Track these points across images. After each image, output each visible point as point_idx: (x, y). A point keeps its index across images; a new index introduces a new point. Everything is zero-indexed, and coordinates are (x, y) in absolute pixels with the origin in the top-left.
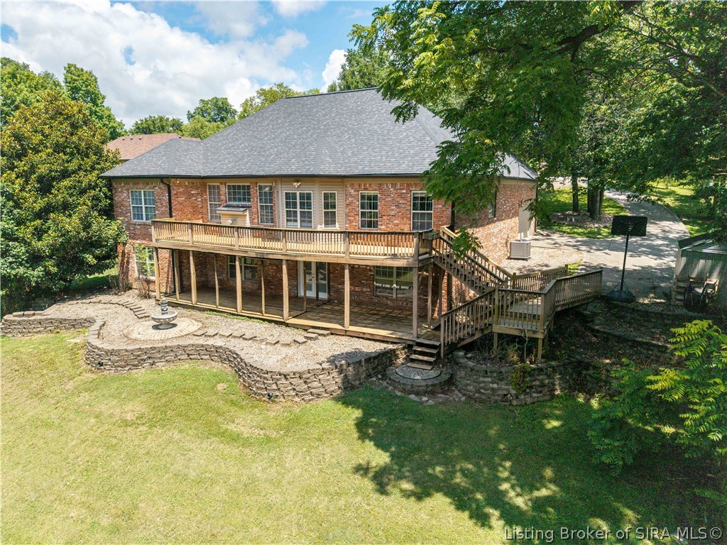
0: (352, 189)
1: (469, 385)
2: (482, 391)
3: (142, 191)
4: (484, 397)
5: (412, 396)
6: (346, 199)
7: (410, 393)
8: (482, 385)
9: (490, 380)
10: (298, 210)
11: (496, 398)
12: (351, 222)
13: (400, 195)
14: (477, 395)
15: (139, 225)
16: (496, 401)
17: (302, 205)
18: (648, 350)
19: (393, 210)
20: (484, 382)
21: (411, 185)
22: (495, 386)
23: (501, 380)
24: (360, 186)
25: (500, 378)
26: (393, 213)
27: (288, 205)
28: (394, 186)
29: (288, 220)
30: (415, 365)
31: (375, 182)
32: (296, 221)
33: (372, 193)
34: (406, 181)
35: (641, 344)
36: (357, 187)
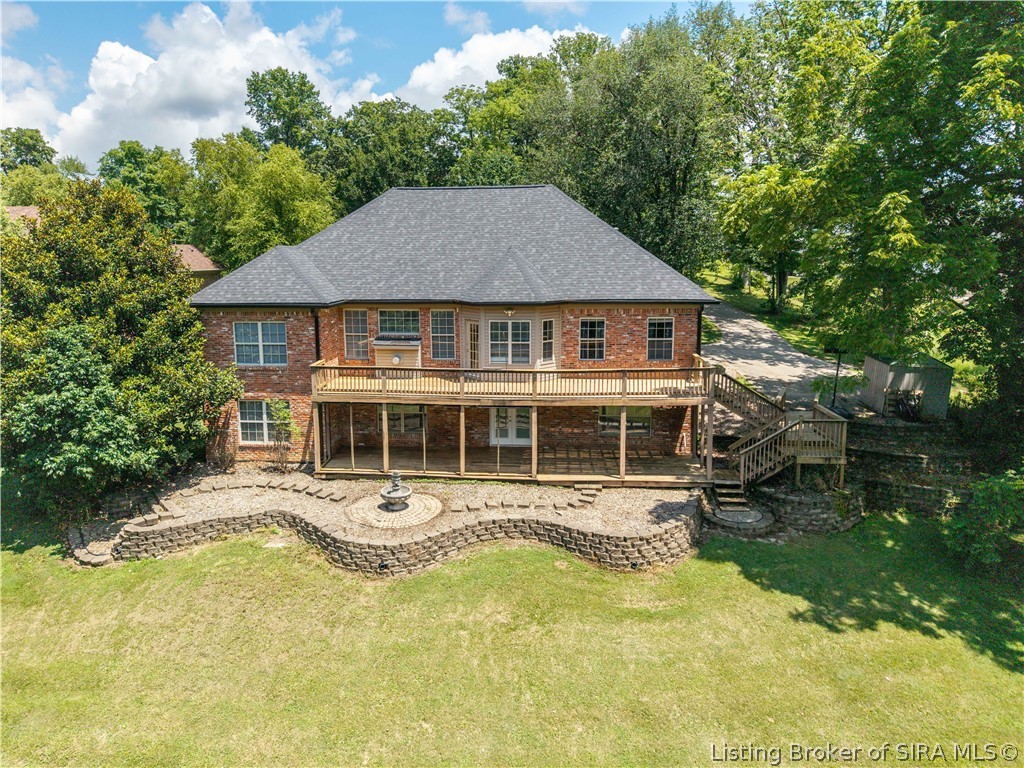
0: (571, 315)
1: (799, 519)
2: (814, 523)
3: (260, 324)
4: (816, 528)
5: (759, 540)
6: (563, 326)
7: (755, 536)
8: (814, 517)
9: (819, 511)
10: (510, 342)
11: (828, 527)
12: (568, 353)
13: (635, 322)
14: (810, 528)
15: (252, 371)
16: (828, 531)
17: (515, 336)
18: (907, 462)
19: (625, 338)
20: (814, 514)
21: (648, 311)
22: (825, 516)
23: (829, 509)
24: (582, 311)
25: (828, 507)
26: (625, 341)
27: (494, 337)
28: (627, 312)
29: (492, 355)
30: (729, 508)
31: (602, 310)
32: (506, 355)
33: (596, 319)
34: (641, 308)
35: (898, 457)
36: (578, 312)
